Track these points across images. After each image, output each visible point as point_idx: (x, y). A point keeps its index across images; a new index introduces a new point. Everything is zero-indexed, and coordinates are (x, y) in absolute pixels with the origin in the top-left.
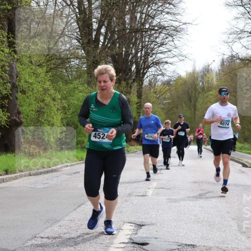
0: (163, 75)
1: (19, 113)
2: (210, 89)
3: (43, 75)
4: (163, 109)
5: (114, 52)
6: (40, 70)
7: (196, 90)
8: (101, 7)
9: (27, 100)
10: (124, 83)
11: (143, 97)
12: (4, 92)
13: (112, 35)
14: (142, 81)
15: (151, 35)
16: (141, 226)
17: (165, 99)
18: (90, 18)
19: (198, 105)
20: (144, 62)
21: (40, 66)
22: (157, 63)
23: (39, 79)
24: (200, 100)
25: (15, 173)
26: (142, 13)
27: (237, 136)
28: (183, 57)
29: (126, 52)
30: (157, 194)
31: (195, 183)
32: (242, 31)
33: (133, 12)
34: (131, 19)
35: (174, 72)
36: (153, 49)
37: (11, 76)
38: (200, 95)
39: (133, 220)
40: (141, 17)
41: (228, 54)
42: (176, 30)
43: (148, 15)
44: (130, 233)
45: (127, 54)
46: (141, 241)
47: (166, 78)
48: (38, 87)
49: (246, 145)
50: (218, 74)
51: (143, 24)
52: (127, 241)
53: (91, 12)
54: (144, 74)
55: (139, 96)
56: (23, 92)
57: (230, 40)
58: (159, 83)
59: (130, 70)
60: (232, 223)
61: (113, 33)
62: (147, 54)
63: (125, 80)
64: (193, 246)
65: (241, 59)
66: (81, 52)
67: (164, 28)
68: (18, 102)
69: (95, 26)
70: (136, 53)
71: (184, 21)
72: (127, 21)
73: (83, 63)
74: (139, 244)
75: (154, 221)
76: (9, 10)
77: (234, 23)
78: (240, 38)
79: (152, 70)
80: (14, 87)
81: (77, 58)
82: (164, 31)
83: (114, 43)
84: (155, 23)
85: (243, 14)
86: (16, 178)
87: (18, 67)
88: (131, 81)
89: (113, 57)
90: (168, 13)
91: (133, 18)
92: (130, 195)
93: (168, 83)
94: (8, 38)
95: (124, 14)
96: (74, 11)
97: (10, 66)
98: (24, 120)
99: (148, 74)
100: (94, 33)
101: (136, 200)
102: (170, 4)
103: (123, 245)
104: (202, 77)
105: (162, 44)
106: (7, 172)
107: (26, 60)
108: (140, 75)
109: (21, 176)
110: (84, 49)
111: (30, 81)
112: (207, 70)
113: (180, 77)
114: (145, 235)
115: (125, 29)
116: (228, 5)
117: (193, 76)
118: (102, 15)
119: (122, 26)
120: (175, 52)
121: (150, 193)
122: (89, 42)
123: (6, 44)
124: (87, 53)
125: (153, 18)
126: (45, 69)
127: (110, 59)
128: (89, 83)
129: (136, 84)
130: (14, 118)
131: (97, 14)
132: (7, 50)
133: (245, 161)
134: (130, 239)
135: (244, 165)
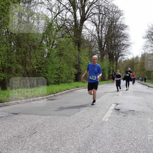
0: (124, 59)
1: (81, 70)
2: (138, 63)
3: (87, 59)
4: (123, 69)
5: (109, 52)
6: (87, 57)
7: (134, 63)
8: (105, 39)
9: (83, 66)
10: (112, 61)
11: (118, 65)
12: (77, 64)
13: (108, 47)
14: (117, 60)
15: (120, 47)
16: (117, 104)
17: (124, 66)
18: (102, 42)
19: (134, 68)
20: (118, 55)
21: (87, 56)
22: (122, 55)
23: (87, 60)
24: (135, 66)
25: (79, 87)
26: (117, 40)
27: (146, 78)
28: (130, 53)
29: (113, 52)
30: (122, 95)
31: (134, 92)
32: (148, 46)
33: (115, 40)
34: (114, 42)
35: (127, 58)
36: (120, 51)
37: (78, 59)
38: (135, 65)
39: (115, 102)
40: (117, 41)
41: (144, 52)
42: (128, 45)
43: (119, 41)
44: (114, 106)
45: (113, 53)
46: (118, 109)
47: (125, 60)
48: (86, 62)
49: (149, 81)
50: (141, 59)
51: (118, 44)
52: (113, 109)
53: (102, 40)
54: (118, 58)
55: (116, 65)
56: (82, 64)
57: (144, 48)
58: (122, 61)
59: (114, 57)
60: (145, 104)
61: (108, 46)
62: (119, 53)
63: (112, 60)
64: (134, 111)
65: (148, 54)
66: (99, 52)
67: (124, 45)
68: (80, 67)
69: (103, 44)
70: (116, 52)
71: (130, 42)
72: (113, 43)
73: (99, 55)
74: (117, 110)
75: (122, 103)
76: (78, 40)
77: (146, 43)
78: (148, 48)
79: (120, 57)
80: (79, 62)
81: (98, 54)
82: (124, 46)
83: (109, 49)
84: (121, 43)
85: (148, 40)
86: (80, 89)
87: (81, 57)
88: (114, 61)
89: (108, 53)
90: (125, 40)
91: (115, 42)
92: (114, 95)
93: (125, 61)
94: (78, 48)
95: (112, 40)
96: (97, 40)
97: (78, 56)
98: (82, 72)
99: (119, 58)
100: (103, 46)
101: (116, 97)
102: (126, 37)
103: (112, 110)
104: (136, 60)
105: (123, 49)
106: (77, 87)
107: (83, 54)
108: (117, 59)
109: (81, 89)
110: (100, 51)
111: (84, 60)
112: (137, 57)
113: (129, 59)
114: (119, 107)
115: (112, 45)
116: (144, 38)
117: (133, 59)
118: (105, 41)
119: (111, 44)
120: (127, 52)
121: (120, 94)
122: (101, 49)
123: (77, 50)
124: (101, 52)
125: (121, 42)
126: (88, 57)
127: (107, 54)
128: (101, 61)
129: (115, 61)
130: (79, 71)
131: (104, 40)
132: (78, 52)
133: (149, 85)
134: (114, 108)
135: (149, 87)
